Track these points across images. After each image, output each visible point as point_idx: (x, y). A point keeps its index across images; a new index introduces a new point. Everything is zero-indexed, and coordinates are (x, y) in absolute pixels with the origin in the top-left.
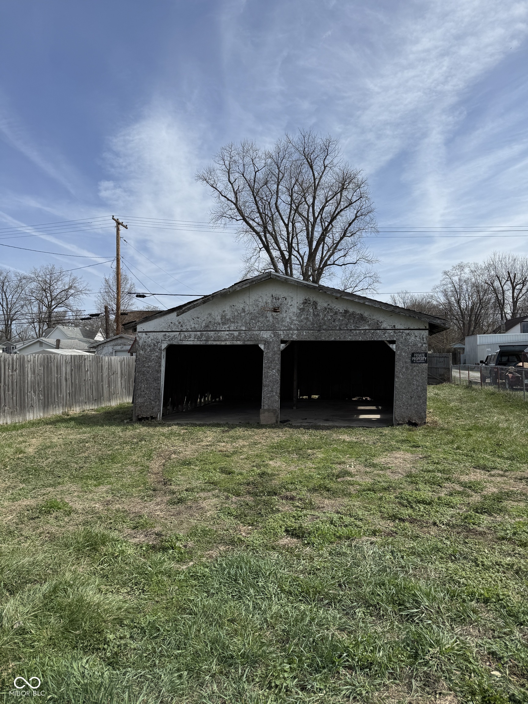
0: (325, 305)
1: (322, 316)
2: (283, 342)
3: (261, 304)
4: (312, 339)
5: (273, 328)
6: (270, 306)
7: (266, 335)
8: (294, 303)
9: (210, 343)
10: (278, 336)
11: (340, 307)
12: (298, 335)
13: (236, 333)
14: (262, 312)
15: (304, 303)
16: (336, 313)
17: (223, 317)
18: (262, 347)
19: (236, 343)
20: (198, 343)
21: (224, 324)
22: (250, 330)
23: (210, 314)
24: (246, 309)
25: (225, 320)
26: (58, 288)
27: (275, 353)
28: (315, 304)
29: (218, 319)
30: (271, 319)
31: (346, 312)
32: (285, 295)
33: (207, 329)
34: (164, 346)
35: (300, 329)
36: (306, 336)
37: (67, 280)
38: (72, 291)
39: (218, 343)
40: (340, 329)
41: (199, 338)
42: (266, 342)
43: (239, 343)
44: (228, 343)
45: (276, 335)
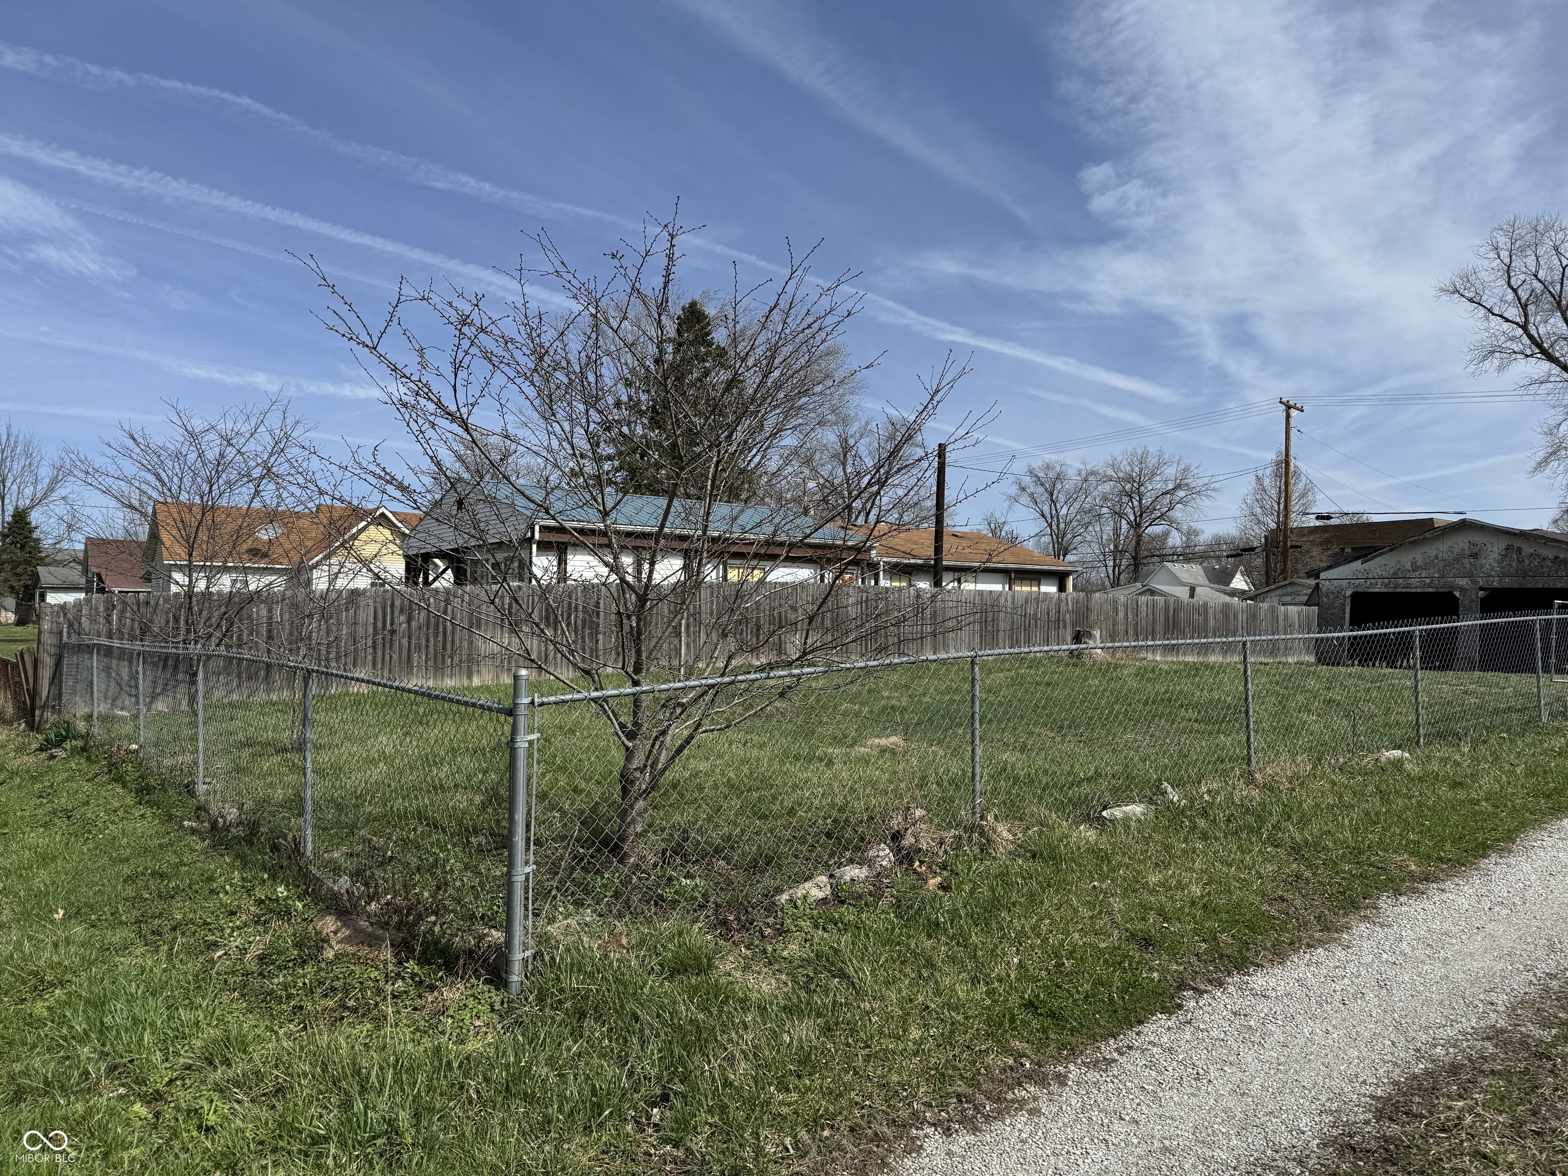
0: (1532, 551)
1: (1527, 562)
2: (1481, 589)
3: (1456, 551)
4: (1516, 586)
5: (1470, 575)
6: (1467, 553)
7: (1462, 582)
8: (1495, 548)
9: (1398, 590)
10: (1476, 583)
11: (1550, 553)
12: (1499, 582)
13: (1428, 581)
14: (1459, 558)
15: (1507, 549)
16: (1544, 559)
17: (1414, 564)
18: (1457, 594)
19: (1427, 590)
20: (1386, 590)
21: (1414, 571)
22: (1443, 577)
23: (1399, 562)
24: (1440, 555)
25: (1415, 568)
26: (1154, 487)
27: (1472, 601)
28: (1520, 550)
29: (1408, 566)
30: (1468, 566)
31: (1556, 557)
32: (1485, 541)
33: (1395, 576)
34: (1349, 593)
35: (1502, 576)
36: (1507, 583)
37: (1171, 472)
38: (1181, 494)
39: (1408, 590)
40: (1549, 576)
41: (1386, 586)
42: (1462, 589)
43: (1431, 590)
44: (1419, 590)
45: (1474, 582)
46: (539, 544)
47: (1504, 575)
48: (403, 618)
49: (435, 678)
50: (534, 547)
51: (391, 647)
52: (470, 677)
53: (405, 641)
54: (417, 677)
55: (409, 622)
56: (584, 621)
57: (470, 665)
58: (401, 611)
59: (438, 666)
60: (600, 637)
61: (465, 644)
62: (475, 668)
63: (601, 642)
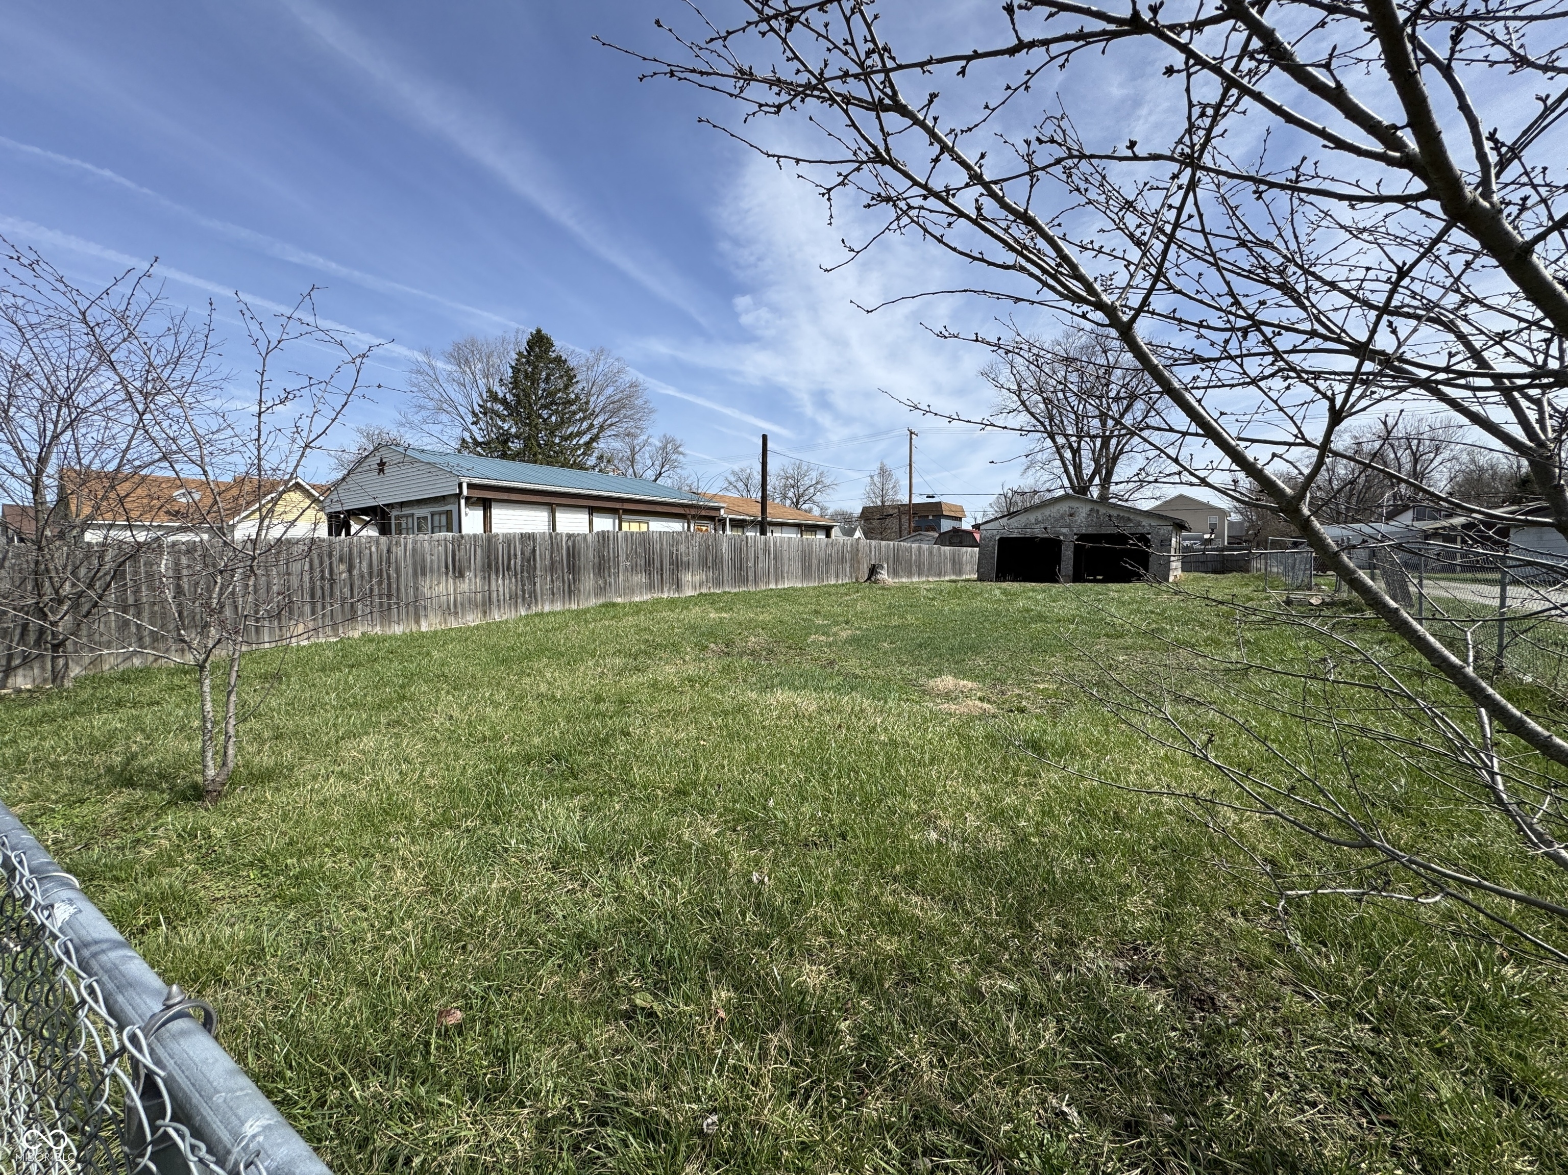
0: (1105, 512)
1: (1102, 518)
2: (1075, 534)
3: (1061, 512)
4: (1095, 532)
5: (1069, 526)
6: (1069, 513)
7: (1064, 530)
8: (1084, 510)
9: (1027, 536)
10: (1073, 531)
11: (1114, 513)
12: (1085, 530)
13: (1044, 530)
14: (1062, 517)
16: (1111, 516)
17: (1036, 520)
18: (1059, 538)
20: (1019, 536)
21: (1036, 524)
22: (1054, 527)
23: (1028, 519)
24: (1052, 515)
26: (807, 482)
27: (1070, 541)
29: (1033, 521)
30: (1068, 521)
31: (1118, 515)
32: (1078, 506)
33: (1025, 527)
34: (997, 538)
36: (1090, 530)
37: (814, 475)
38: (819, 486)
40: (1114, 526)
41: (1020, 533)
42: (1064, 535)
43: (1046, 536)
44: (1039, 536)
45: (1071, 530)
46: (467, 499)
47: (1089, 526)
48: (343, 567)
49: (382, 625)
50: (463, 502)
51: (331, 595)
52: (417, 622)
53: (347, 591)
54: (363, 625)
55: (350, 570)
56: (522, 566)
57: (416, 611)
58: (341, 560)
59: (385, 614)
60: (538, 580)
61: (411, 591)
62: (422, 613)
63: (538, 585)
